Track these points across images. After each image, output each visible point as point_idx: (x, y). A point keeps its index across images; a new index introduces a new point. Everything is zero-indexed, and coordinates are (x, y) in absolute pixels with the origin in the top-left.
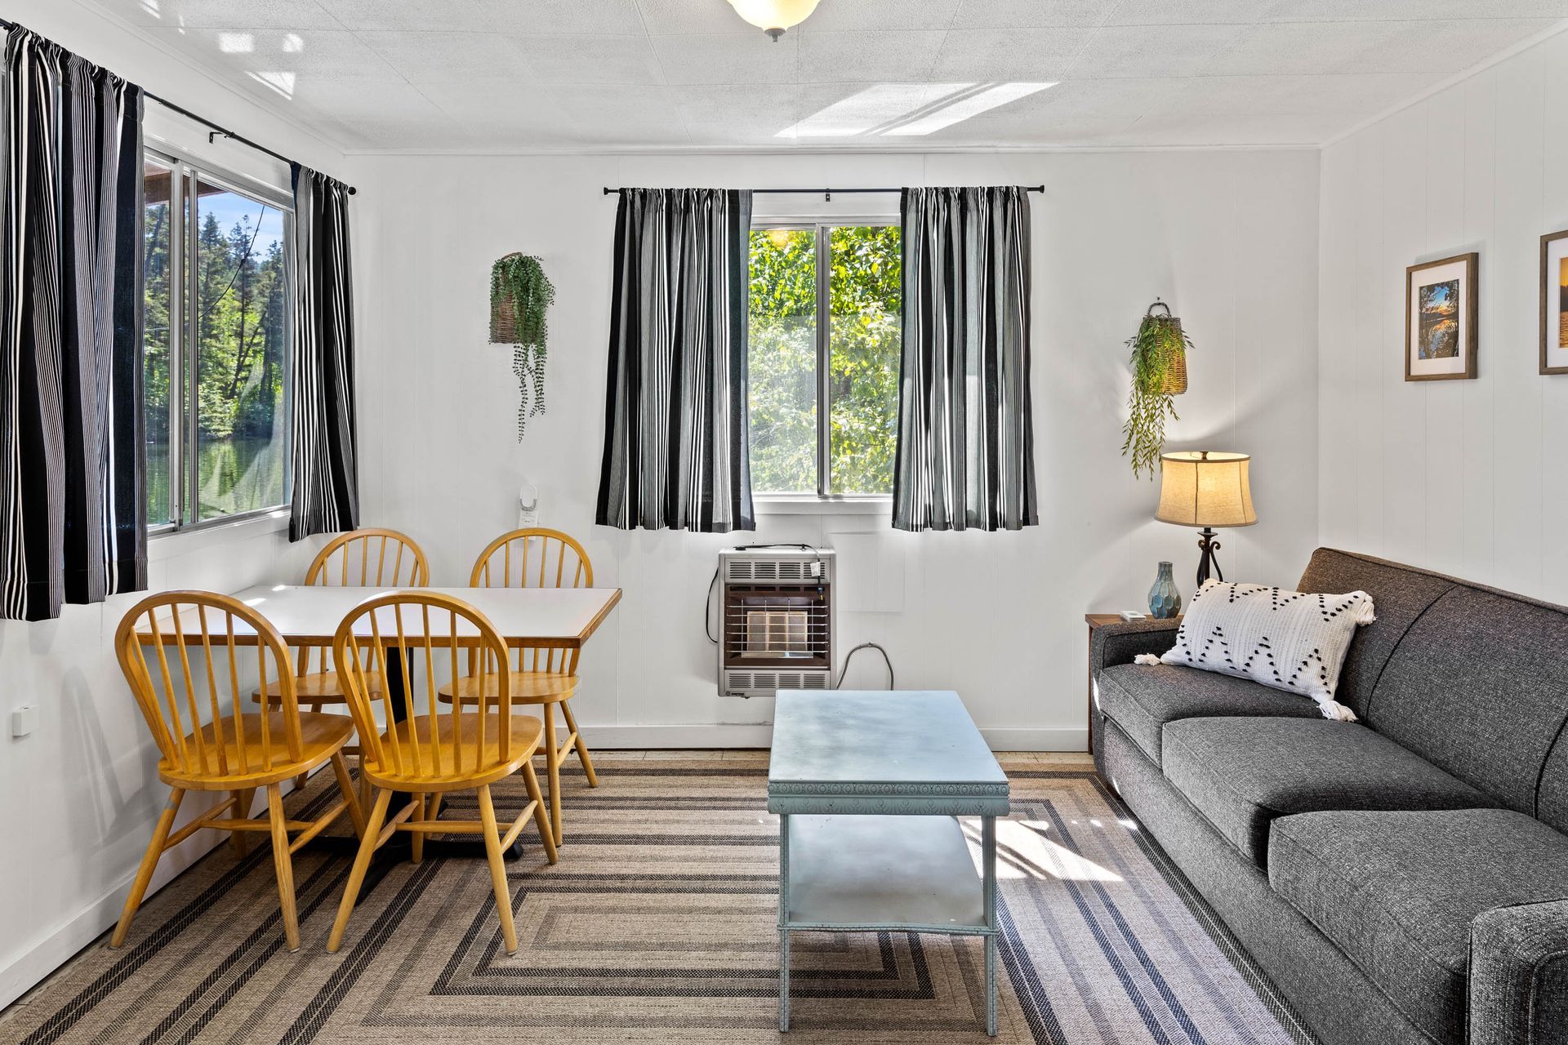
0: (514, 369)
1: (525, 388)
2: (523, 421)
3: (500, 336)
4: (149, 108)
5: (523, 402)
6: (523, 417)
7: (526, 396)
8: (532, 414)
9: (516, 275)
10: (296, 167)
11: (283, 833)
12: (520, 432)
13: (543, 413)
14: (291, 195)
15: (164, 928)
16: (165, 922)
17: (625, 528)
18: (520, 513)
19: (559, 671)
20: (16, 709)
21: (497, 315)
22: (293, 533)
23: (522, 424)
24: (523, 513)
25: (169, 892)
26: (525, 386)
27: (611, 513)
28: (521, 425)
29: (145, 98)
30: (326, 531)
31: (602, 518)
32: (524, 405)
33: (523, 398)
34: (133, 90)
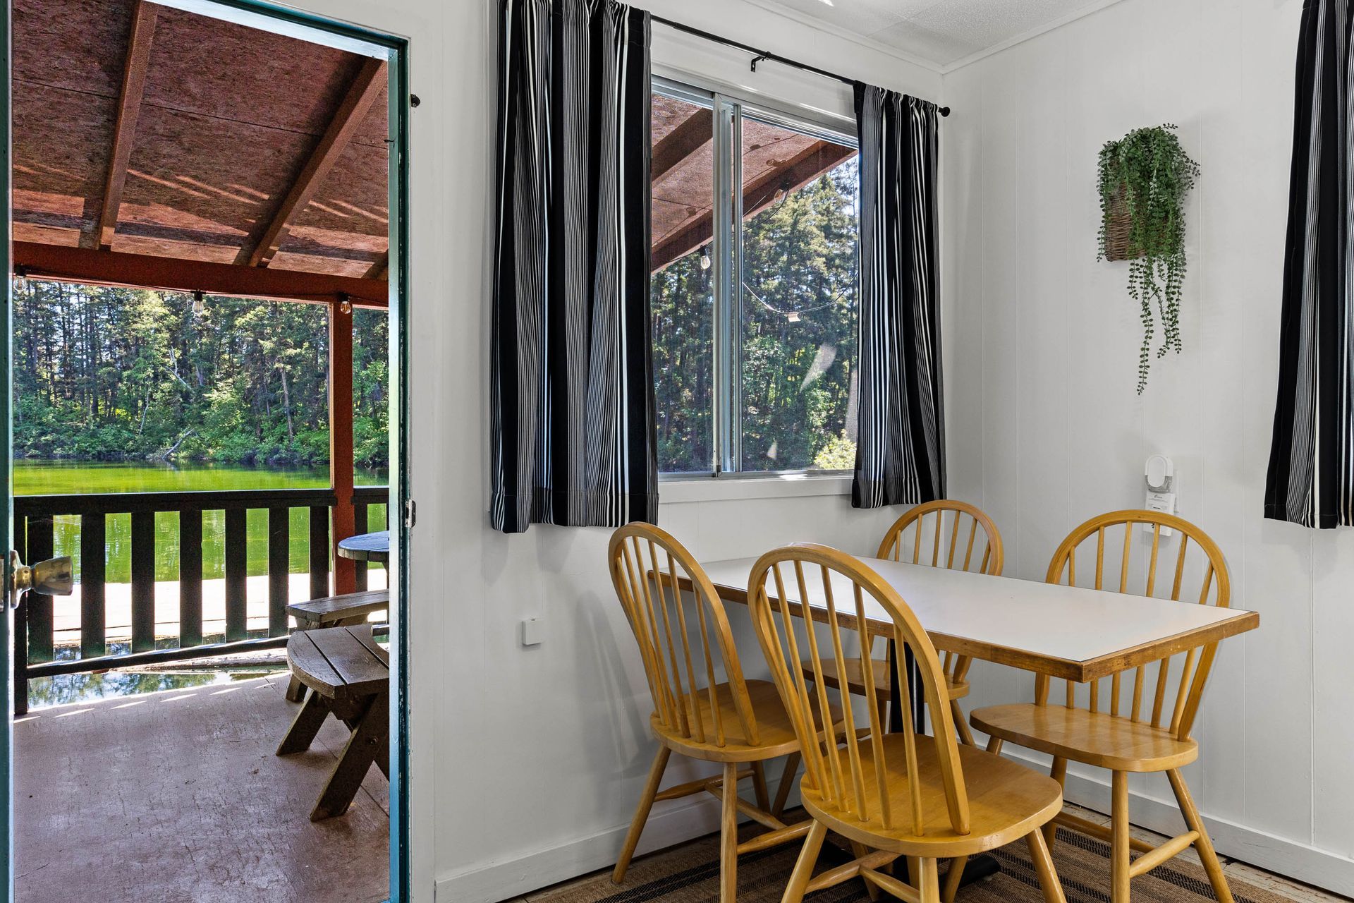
0: (1130, 290)
1: (1149, 318)
2: (1146, 364)
3: (1115, 250)
4: (658, 36)
5: (1146, 337)
6: (1146, 358)
7: (1151, 328)
8: (1161, 353)
9: (1130, 155)
10: (859, 88)
11: (731, 825)
12: (1141, 380)
13: (1178, 350)
14: (852, 120)
15: (662, 882)
16: (665, 877)
17: (1313, 525)
18: (1145, 495)
19: (1168, 729)
20: (526, 618)
21: (1112, 222)
22: (857, 498)
23: (1144, 368)
24: (1150, 495)
25: (697, 846)
26: (1149, 314)
27: (1292, 502)
28: (1142, 370)
29: (653, 22)
30: (907, 502)
31: (1276, 507)
32: (1148, 341)
33: (1147, 331)
34: (638, 17)
